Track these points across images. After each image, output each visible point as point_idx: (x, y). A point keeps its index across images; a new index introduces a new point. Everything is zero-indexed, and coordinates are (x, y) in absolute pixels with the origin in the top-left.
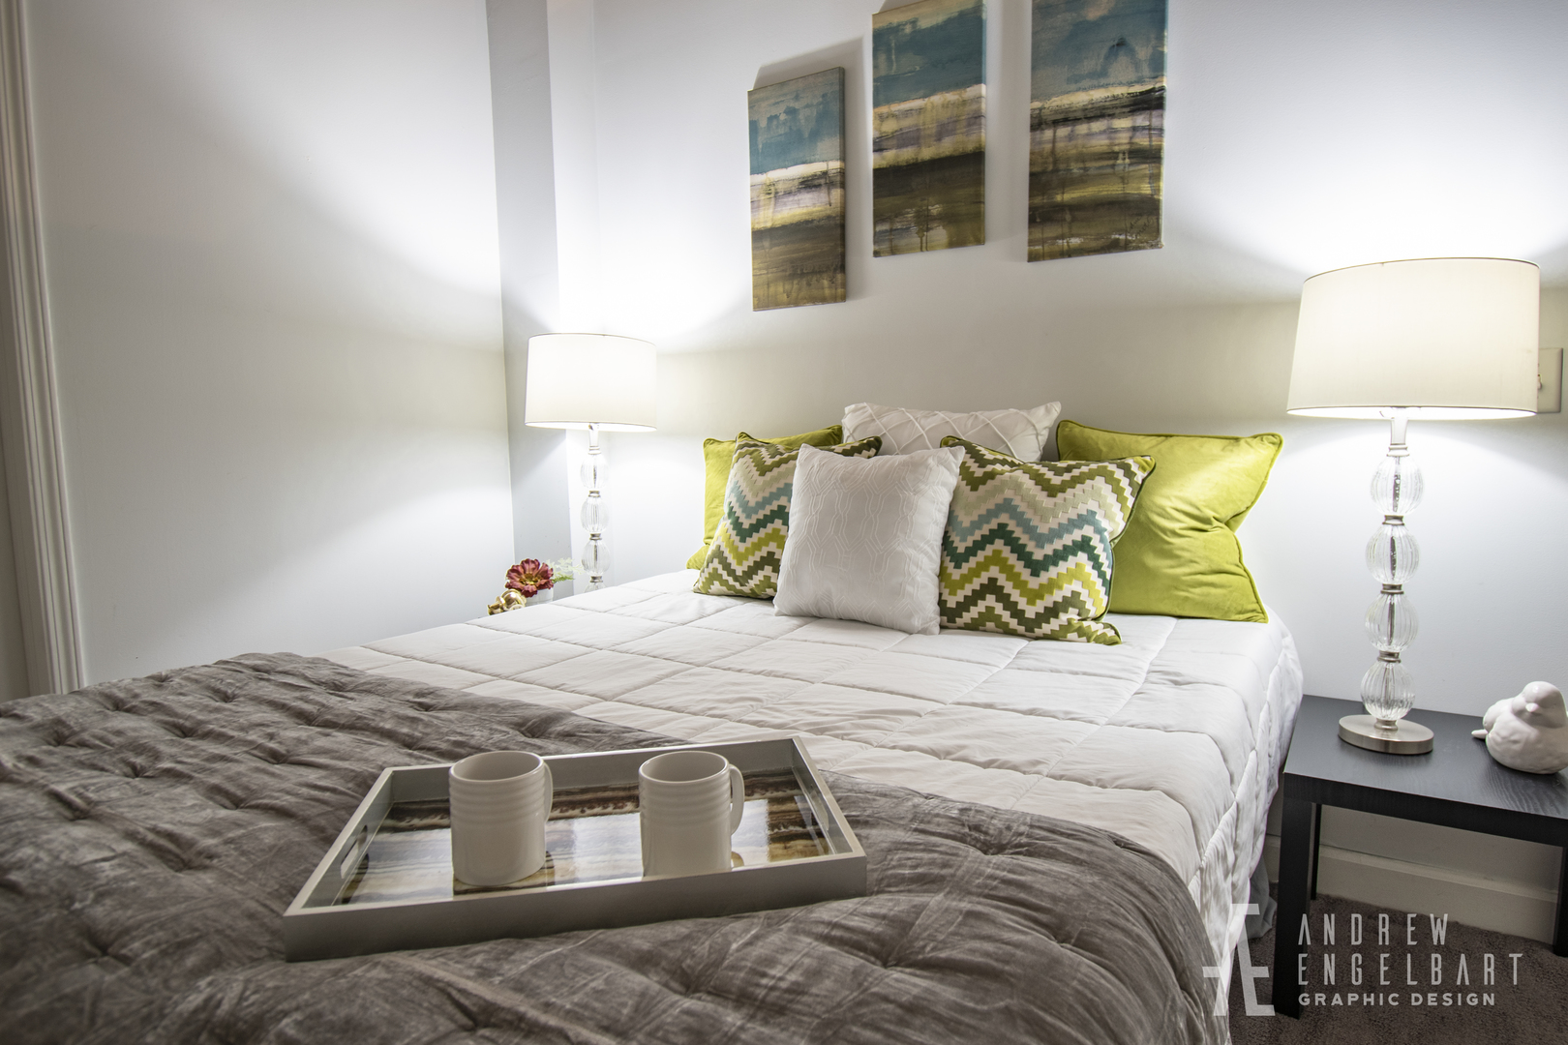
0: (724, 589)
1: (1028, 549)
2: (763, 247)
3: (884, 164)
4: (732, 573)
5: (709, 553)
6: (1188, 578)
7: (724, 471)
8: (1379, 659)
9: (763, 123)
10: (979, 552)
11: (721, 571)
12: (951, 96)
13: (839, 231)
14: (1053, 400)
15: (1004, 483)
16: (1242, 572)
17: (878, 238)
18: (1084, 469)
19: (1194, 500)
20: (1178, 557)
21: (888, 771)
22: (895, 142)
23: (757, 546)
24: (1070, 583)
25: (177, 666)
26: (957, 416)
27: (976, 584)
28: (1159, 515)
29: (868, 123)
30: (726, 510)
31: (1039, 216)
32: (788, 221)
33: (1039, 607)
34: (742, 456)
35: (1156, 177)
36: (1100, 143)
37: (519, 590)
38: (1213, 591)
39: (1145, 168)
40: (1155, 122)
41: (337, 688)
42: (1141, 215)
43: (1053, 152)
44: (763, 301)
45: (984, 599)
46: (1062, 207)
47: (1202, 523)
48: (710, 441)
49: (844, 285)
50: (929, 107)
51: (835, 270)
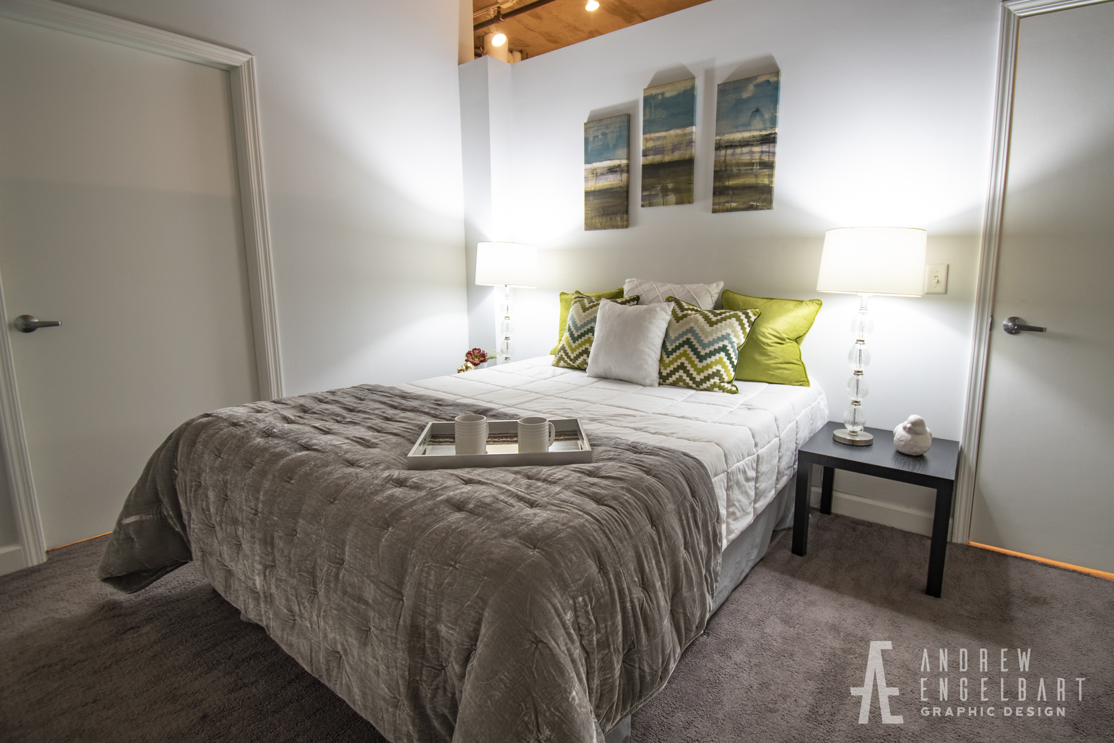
0: (565, 364)
1: (698, 350)
2: (590, 200)
3: (647, 162)
4: (569, 357)
5: (559, 347)
6: (774, 365)
7: (568, 309)
8: (852, 404)
9: (591, 139)
10: (678, 351)
11: (564, 356)
12: (679, 131)
13: (625, 194)
14: (721, 280)
15: (690, 319)
16: (800, 363)
17: (643, 198)
18: (728, 314)
19: (778, 329)
20: (770, 356)
21: (615, 433)
22: (652, 152)
23: (580, 345)
24: (716, 366)
25: (337, 388)
26: (676, 286)
27: (675, 365)
28: (762, 336)
29: (640, 141)
30: (567, 328)
31: (719, 191)
32: (602, 188)
33: (702, 376)
34: (575, 302)
35: (771, 176)
36: (746, 158)
37: (471, 362)
38: (785, 371)
39: (766, 171)
40: (771, 150)
41: (404, 397)
42: (763, 193)
43: (725, 161)
44: (589, 226)
45: (678, 372)
46: (728, 188)
47: (781, 340)
48: (563, 294)
49: (627, 220)
50: (669, 136)
51: (623, 213)
